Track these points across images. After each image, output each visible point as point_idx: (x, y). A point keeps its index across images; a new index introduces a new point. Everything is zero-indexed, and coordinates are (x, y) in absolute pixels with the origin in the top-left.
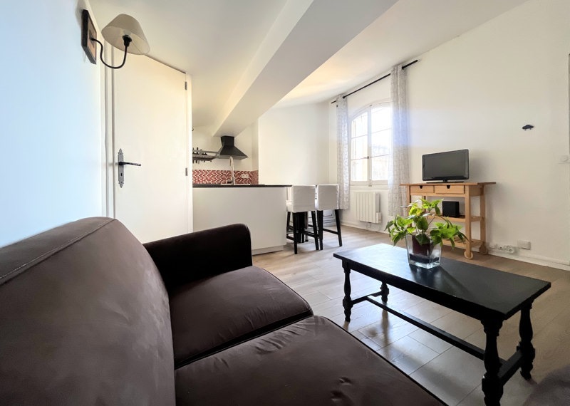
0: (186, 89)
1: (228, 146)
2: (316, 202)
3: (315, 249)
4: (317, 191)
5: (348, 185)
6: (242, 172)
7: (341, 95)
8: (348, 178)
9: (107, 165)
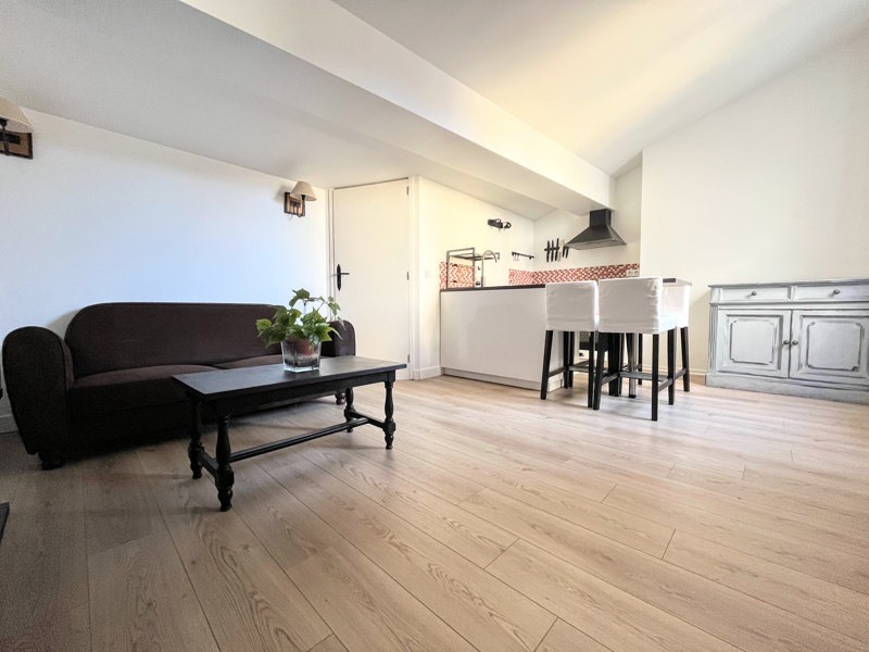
0: (408, 194)
1: (598, 228)
3: (587, 405)
6: (626, 267)
9: (330, 276)
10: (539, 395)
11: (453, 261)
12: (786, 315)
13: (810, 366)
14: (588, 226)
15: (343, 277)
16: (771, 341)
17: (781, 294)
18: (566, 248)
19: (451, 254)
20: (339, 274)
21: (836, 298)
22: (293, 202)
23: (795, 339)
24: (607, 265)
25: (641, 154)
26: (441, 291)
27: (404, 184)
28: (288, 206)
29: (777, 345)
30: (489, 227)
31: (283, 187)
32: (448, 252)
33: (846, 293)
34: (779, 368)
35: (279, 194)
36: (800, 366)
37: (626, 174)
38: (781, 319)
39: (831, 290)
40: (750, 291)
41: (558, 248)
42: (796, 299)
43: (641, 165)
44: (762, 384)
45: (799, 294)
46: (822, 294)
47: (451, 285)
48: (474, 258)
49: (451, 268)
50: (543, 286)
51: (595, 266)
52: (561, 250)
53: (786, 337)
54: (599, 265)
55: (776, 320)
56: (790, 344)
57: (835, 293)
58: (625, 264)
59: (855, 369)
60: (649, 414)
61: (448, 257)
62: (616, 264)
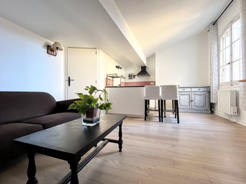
0: (96, 54)
1: (144, 71)
2: (161, 94)
3: (159, 121)
4: (160, 88)
5: (217, 86)
6: (150, 82)
7: (211, 23)
8: (217, 81)
9: (65, 81)
10: (144, 120)
11: (109, 78)
12: (191, 94)
13: (196, 106)
14: (141, 70)
15: (71, 82)
16: (188, 101)
17: (189, 90)
18: (134, 76)
19: (108, 75)
20: (69, 80)
21: (200, 90)
22: (51, 50)
23: (193, 100)
24: (146, 81)
25: (155, 53)
26: (105, 87)
27: (95, 50)
28: (49, 51)
29: (189, 101)
30: (116, 68)
31: (46, 43)
32: (107, 75)
33: (202, 89)
34: (190, 107)
35: (45, 45)
36: (194, 106)
37: (151, 57)
38: (190, 95)
39: (199, 89)
40: (183, 89)
41: (132, 76)
42: (192, 91)
43: (155, 55)
44: (187, 111)
45: (193, 90)
46: (197, 90)
47: (108, 86)
48: (113, 77)
49: (108, 80)
50: (144, 86)
51: (142, 81)
52: (133, 77)
53: (191, 100)
54: (144, 81)
55: (189, 96)
56: (192, 101)
57: (200, 89)
58: (150, 81)
59: (203, 106)
60: (177, 122)
61: (107, 76)
62: (148, 81)
